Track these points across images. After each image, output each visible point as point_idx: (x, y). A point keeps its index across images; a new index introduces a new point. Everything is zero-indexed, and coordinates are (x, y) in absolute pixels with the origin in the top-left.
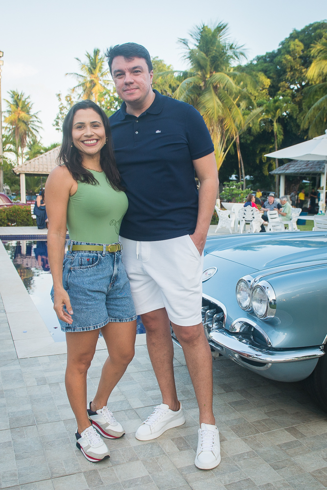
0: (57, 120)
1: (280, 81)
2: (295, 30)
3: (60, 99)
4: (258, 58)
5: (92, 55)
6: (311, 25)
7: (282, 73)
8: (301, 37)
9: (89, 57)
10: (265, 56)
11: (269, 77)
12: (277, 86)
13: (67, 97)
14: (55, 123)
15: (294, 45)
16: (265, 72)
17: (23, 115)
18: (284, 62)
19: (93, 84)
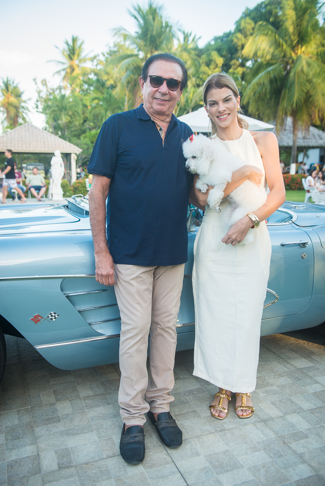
0: (37, 103)
1: (231, 59)
2: (247, 9)
3: (36, 83)
4: (216, 39)
5: (71, 43)
6: (262, 3)
7: (234, 51)
8: (253, 15)
9: (67, 43)
10: (223, 36)
11: (222, 56)
12: (229, 64)
13: (42, 82)
14: (35, 106)
15: (245, 23)
16: (219, 50)
17: (13, 99)
18: (235, 40)
19: (73, 69)
